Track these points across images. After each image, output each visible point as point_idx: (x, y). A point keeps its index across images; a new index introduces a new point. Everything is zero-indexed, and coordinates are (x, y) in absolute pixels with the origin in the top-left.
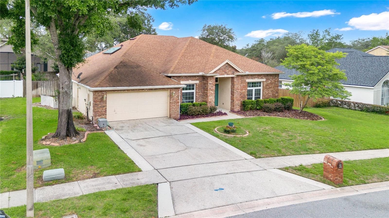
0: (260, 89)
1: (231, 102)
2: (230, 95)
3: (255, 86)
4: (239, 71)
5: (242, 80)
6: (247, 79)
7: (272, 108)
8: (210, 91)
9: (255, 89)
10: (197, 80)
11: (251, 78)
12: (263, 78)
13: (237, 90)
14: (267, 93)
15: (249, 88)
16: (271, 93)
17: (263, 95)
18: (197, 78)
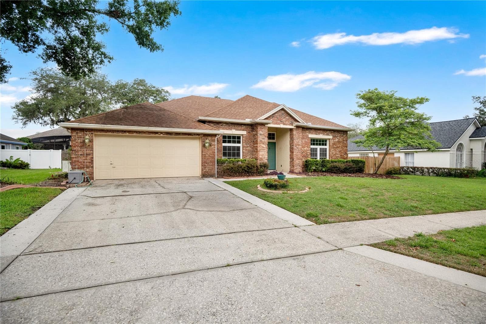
0: (326, 149)
1: (291, 162)
2: (289, 153)
3: (320, 145)
4: (300, 121)
5: (304, 134)
6: (309, 134)
7: (341, 167)
8: (261, 144)
9: (320, 148)
10: (243, 130)
11: (314, 133)
12: (329, 135)
13: (297, 146)
14: (335, 153)
15: (312, 147)
16: (339, 154)
17: (329, 156)
18: (243, 128)
